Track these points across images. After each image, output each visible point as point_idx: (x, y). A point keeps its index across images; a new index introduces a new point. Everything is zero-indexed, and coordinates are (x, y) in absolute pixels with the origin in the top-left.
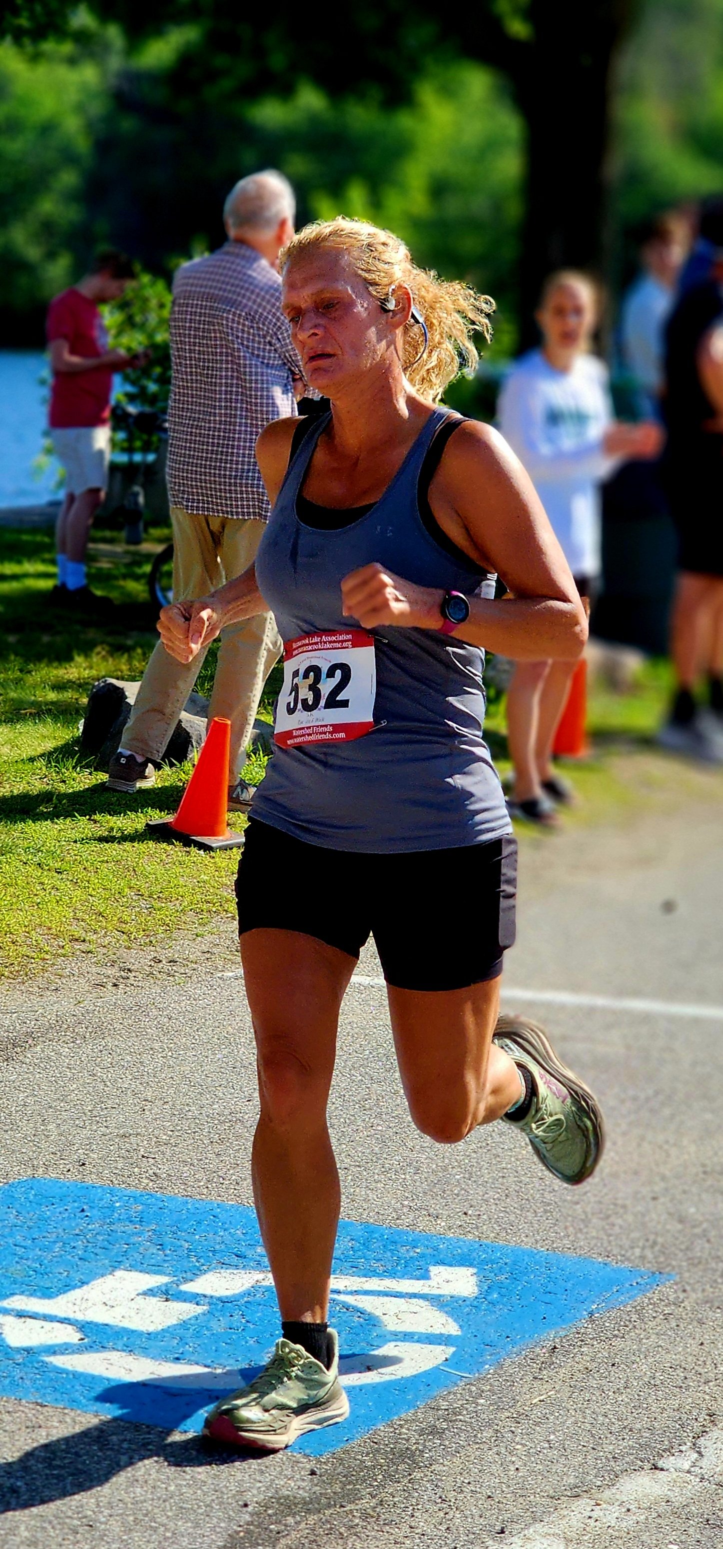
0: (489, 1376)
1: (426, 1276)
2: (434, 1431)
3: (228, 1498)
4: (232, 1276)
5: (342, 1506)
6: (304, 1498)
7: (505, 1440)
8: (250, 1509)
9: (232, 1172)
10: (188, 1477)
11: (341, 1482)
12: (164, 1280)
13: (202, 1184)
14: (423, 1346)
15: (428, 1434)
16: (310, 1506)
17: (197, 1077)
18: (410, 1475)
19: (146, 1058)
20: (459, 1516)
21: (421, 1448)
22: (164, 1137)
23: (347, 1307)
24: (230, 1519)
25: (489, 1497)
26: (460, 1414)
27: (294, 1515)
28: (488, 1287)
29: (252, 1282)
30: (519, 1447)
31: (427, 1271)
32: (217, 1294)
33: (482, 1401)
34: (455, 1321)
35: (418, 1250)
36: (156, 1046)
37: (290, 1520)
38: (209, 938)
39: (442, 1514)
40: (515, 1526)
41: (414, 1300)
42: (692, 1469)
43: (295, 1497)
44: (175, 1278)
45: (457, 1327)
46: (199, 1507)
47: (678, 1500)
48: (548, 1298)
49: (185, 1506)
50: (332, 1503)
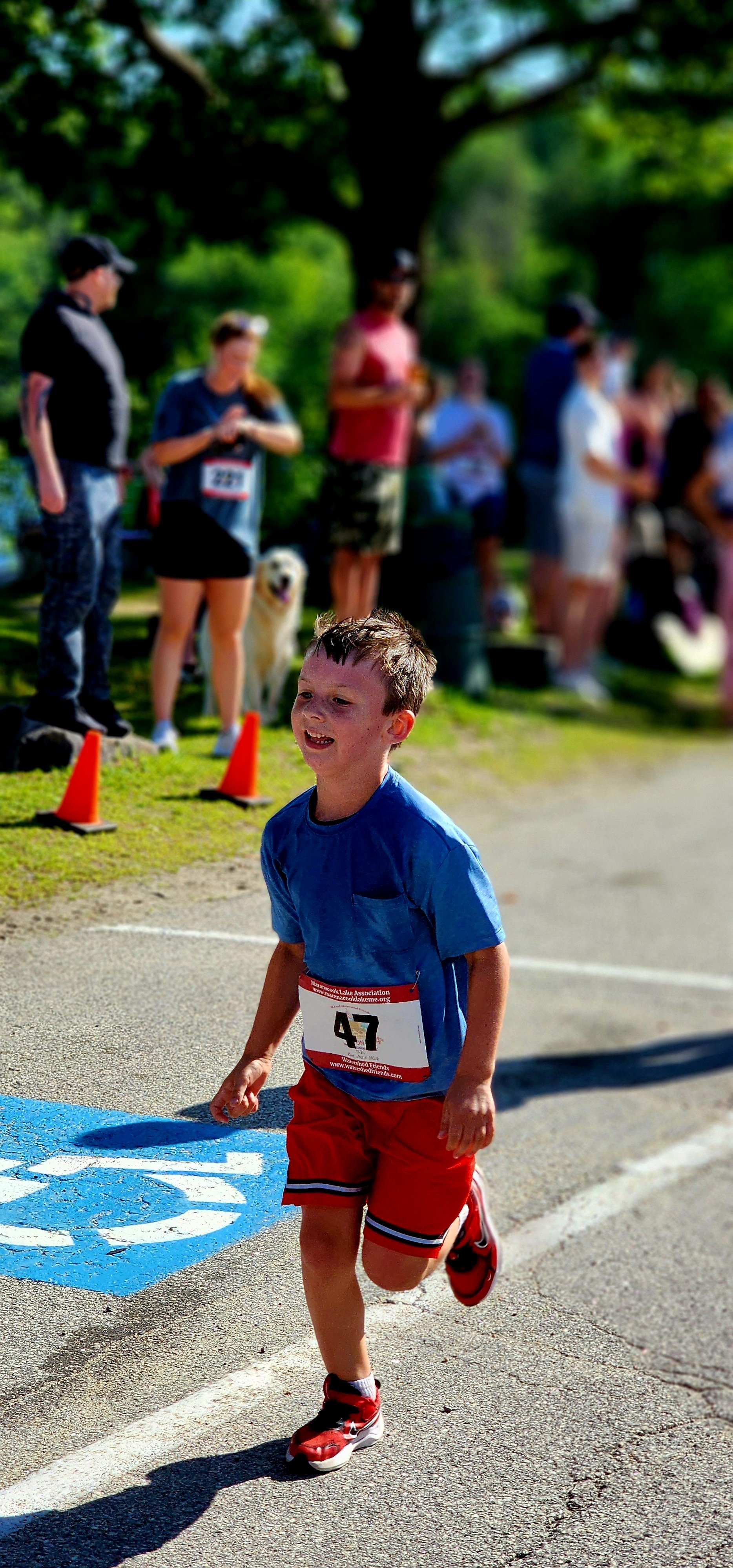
0: (265, 1235)
1: (223, 1160)
2: (219, 1277)
3: (50, 1329)
4: (71, 1160)
5: (139, 1334)
6: (109, 1329)
7: (272, 1282)
8: (66, 1337)
9: (78, 1081)
10: (21, 1313)
11: (140, 1315)
12: (18, 1163)
13: (53, 1090)
14: (215, 1212)
15: (212, 1279)
16: (114, 1334)
17: (59, 1009)
18: (195, 1309)
19: (20, 994)
20: (230, 1340)
21: (205, 1289)
22: (28, 1054)
23: (159, 1184)
24: (50, 1345)
25: (256, 1325)
26: (239, 1263)
27: (100, 1341)
28: (269, 1168)
29: (86, 1165)
30: (282, 1287)
31: (225, 1156)
32: (57, 1175)
33: (257, 1254)
34: (242, 1193)
35: (219, 1139)
36: (29, 984)
37: (98, 1345)
38: (80, 902)
39: (217, 1339)
40: (274, 1347)
41: (211, 1178)
42: (417, 1303)
43: (103, 1328)
44: (25, 1162)
45: (244, 1198)
46: (27, 1336)
47: (403, 1326)
49: (16, 1335)
50: (132, 1331)
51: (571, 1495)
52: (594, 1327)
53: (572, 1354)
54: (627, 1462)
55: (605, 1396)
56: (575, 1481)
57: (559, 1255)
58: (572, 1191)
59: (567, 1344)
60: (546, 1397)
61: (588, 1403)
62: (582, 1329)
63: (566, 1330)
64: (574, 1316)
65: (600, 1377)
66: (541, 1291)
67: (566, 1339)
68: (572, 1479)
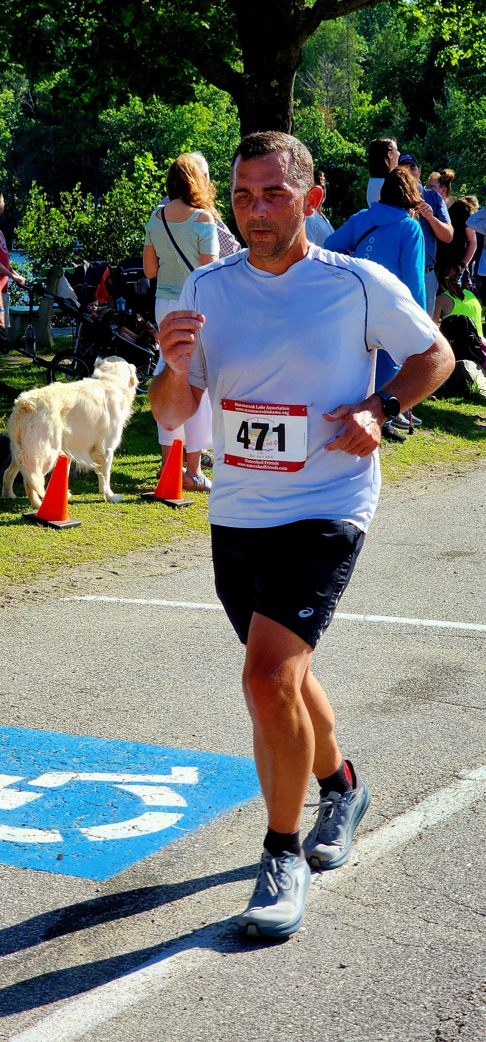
0: (202, 830)
1: (169, 773)
2: (168, 864)
4: (59, 775)
6: (92, 906)
7: (209, 868)
12: (20, 778)
14: (165, 813)
22: (24, 695)
23: (123, 792)
25: (199, 902)
26: (184, 853)
28: (204, 778)
29: (70, 779)
31: (170, 769)
32: (49, 786)
34: (184, 798)
35: (165, 758)
41: (161, 787)
43: (87, 906)
45: (185, 802)
48: (238, 783)
51: (438, 1032)
52: (448, 900)
53: (432, 920)
54: (478, 1005)
55: (459, 953)
56: (441, 1020)
57: (420, 843)
58: (426, 793)
59: (428, 913)
60: (416, 955)
61: (446, 959)
62: (439, 901)
63: (427, 902)
64: (432, 891)
65: (454, 939)
66: (407, 871)
67: (428, 909)
68: (438, 1019)
